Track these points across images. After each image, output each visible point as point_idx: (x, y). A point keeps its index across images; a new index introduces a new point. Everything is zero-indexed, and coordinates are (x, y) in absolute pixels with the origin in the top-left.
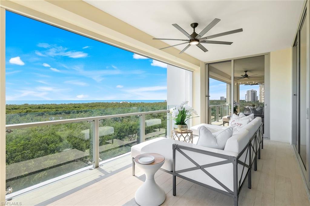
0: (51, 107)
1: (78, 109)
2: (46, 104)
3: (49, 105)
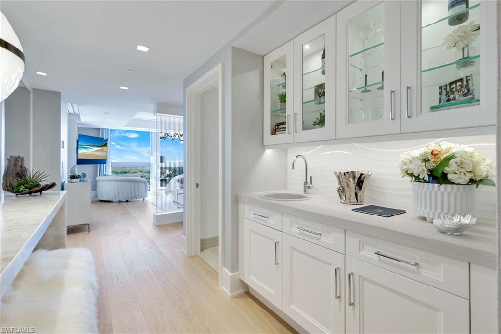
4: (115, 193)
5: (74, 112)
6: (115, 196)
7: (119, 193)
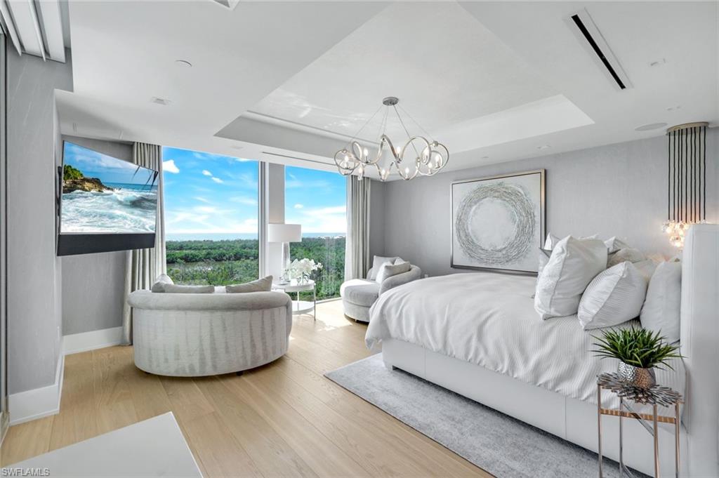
0: (201, 246)
1: (249, 250)
2: (195, 241)
3: (200, 242)
4: (202, 350)
5: (47, 52)
6: (203, 362)
7: (214, 349)
